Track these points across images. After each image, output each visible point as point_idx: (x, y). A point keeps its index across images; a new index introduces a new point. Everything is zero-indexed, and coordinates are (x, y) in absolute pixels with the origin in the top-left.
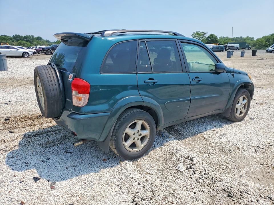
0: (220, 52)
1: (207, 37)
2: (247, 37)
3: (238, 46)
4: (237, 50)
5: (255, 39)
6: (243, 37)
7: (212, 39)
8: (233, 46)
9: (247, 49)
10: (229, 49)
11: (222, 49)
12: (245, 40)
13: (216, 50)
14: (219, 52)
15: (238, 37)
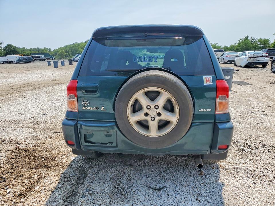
0: (29, 63)
1: (5, 48)
2: (44, 48)
3: (43, 56)
4: (44, 60)
5: (52, 50)
6: (40, 48)
7: (11, 50)
8: (39, 57)
9: (52, 59)
10: (35, 59)
11: (30, 60)
12: (43, 51)
13: (24, 61)
14: (27, 63)
15: (35, 48)
